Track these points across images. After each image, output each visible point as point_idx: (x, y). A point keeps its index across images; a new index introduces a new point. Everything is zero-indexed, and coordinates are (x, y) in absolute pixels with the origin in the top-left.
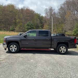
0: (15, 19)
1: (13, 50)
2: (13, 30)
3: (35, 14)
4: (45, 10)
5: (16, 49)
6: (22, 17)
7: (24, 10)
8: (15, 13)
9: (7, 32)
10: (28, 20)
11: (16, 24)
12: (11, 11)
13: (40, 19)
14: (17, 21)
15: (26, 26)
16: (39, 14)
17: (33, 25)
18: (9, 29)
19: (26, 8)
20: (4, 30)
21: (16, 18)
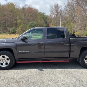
0: (16, 20)
1: (4, 64)
2: (14, 33)
3: (38, 13)
4: (50, 8)
5: (8, 62)
6: (24, 17)
7: (26, 8)
8: (15, 12)
9: (7, 35)
10: (31, 20)
11: (17, 25)
12: (11, 10)
13: (44, 19)
14: (18, 22)
15: (28, 27)
16: (44, 13)
17: (37, 25)
18: (10, 31)
19: (28, 7)
20: (4, 32)
21: (17, 18)
